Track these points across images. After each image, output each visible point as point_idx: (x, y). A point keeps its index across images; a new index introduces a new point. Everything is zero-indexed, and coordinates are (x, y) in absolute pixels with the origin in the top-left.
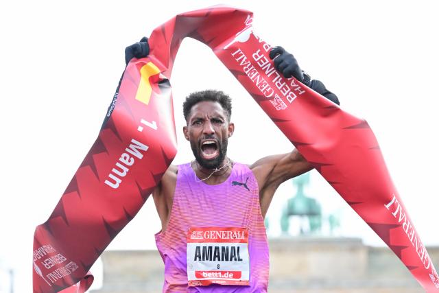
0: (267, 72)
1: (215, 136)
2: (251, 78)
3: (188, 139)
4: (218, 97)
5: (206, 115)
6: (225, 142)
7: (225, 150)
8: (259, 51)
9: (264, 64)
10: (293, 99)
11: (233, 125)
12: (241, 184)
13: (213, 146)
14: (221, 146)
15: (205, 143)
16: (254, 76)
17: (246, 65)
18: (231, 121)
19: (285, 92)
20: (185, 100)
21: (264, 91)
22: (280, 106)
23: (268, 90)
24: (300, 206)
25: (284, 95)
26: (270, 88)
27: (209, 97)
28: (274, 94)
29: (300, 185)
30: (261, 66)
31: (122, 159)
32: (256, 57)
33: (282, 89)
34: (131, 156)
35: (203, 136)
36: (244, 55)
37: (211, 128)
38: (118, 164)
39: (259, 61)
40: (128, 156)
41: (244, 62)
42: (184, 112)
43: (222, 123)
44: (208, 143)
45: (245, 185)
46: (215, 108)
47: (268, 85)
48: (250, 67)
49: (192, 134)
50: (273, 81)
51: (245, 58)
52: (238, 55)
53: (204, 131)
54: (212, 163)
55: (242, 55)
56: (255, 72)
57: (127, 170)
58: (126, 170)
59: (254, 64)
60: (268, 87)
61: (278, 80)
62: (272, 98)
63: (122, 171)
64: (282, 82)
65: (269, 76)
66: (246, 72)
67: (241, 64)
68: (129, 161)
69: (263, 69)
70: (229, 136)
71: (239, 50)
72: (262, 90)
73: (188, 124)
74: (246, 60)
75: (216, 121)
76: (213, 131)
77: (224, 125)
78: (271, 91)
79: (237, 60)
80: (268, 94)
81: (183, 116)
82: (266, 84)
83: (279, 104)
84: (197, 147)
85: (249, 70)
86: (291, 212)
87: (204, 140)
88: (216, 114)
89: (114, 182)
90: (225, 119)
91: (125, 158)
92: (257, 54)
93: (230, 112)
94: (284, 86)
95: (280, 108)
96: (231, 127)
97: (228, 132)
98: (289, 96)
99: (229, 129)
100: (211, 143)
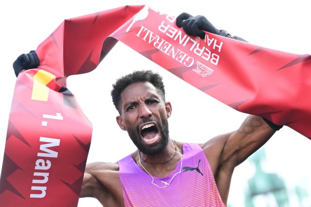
0: (181, 42)
1: (153, 118)
2: (165, 52)
3: (124, 129)
4: (148, 76)
5: (139, 98)
6: (165, 123)
7: (167, 132)
8: (163, 22)
9: (174, 34)
10: (217, 60)
11: (169, 104)
12: (193, 169)
13: (153, 130)
14: (161, 128)
15: (144, 127)
16: (167, 50)
17: (155, 40)
18: (167, 101)
19: (207, 57)
20: (112, 89)
21: (183, 62)
22: (206, 73)
23: (187, 60)
24: (262, 184)
25: (207, 59)
26: (189, 58)
27: (139, 78)
28: (195, 62)
29: (257, 162)
30: (172, 37)
31: (38, 167)
32: (163, 29)
33: (203, 54)
34: (45, 159)
35: (140, 120)
36: (149, 32)
37: (147, 110)
38: (36, 174)
39: (168, 32)
40: (42, 161)
41: (152, 38)
42: (114, 101)
43: (157, 102)
44: (147, 127)
45: (198, 170)
46: (147, 88)
47: (185, 55)
48: (160, 41)
49: (128, 122)
50: (191, 49)
51: (152, 33)
52: (143, 34)
53: (141, 115)
54: (156, 148)
55: (146, 31)
56: (168, 45)
57: (48, 174)
58: (46, 175)
59: (164, 37)
60: (186, 57)
61: (195, 47)
62: (194, 66)
63: (42, 178)
64: (201, 47)
65: (184, 45)
66: (158, 48)
67: (150, 41)
68: (46, 165)
69: (175, 39)
70: (168, 117)
71: (143, 27)
72: (181, 61)
73: (120, 113)
74: (153, 35)
75: (151, 101)
76: (150, 112)
77: (160, 104)
78: (190, 60)
79: (144, 39)
80: (188, 63)
81: (114, 106)
82: (183, 55)
83: (203, 71)
84: (136, 135)
85: (161, 44)
86: (253, 193)
87: (142, 125)
88: (149, 94)
89: (40, 192)
90: (160, 98)
91: (41, 164)
92: (162, 25)
93: (163, 91)
94: (205, 51)
95: (206, 74)
96: (168, 106)
97: (165, 112)
98: (213, 58)
99: (166, 108)
100: (150, 126)
